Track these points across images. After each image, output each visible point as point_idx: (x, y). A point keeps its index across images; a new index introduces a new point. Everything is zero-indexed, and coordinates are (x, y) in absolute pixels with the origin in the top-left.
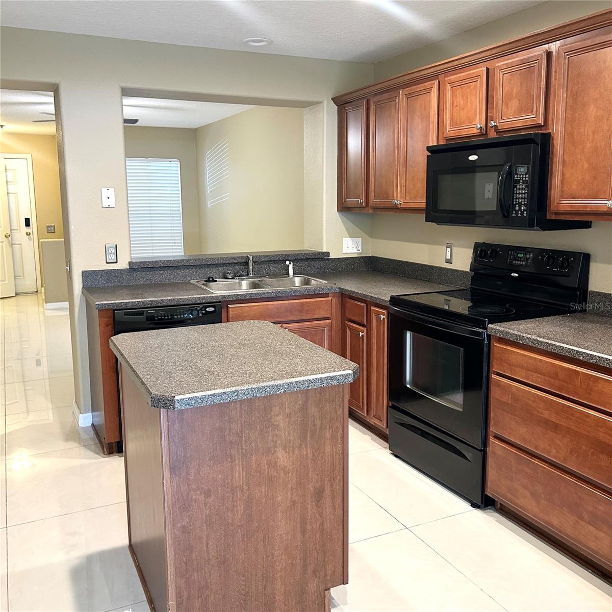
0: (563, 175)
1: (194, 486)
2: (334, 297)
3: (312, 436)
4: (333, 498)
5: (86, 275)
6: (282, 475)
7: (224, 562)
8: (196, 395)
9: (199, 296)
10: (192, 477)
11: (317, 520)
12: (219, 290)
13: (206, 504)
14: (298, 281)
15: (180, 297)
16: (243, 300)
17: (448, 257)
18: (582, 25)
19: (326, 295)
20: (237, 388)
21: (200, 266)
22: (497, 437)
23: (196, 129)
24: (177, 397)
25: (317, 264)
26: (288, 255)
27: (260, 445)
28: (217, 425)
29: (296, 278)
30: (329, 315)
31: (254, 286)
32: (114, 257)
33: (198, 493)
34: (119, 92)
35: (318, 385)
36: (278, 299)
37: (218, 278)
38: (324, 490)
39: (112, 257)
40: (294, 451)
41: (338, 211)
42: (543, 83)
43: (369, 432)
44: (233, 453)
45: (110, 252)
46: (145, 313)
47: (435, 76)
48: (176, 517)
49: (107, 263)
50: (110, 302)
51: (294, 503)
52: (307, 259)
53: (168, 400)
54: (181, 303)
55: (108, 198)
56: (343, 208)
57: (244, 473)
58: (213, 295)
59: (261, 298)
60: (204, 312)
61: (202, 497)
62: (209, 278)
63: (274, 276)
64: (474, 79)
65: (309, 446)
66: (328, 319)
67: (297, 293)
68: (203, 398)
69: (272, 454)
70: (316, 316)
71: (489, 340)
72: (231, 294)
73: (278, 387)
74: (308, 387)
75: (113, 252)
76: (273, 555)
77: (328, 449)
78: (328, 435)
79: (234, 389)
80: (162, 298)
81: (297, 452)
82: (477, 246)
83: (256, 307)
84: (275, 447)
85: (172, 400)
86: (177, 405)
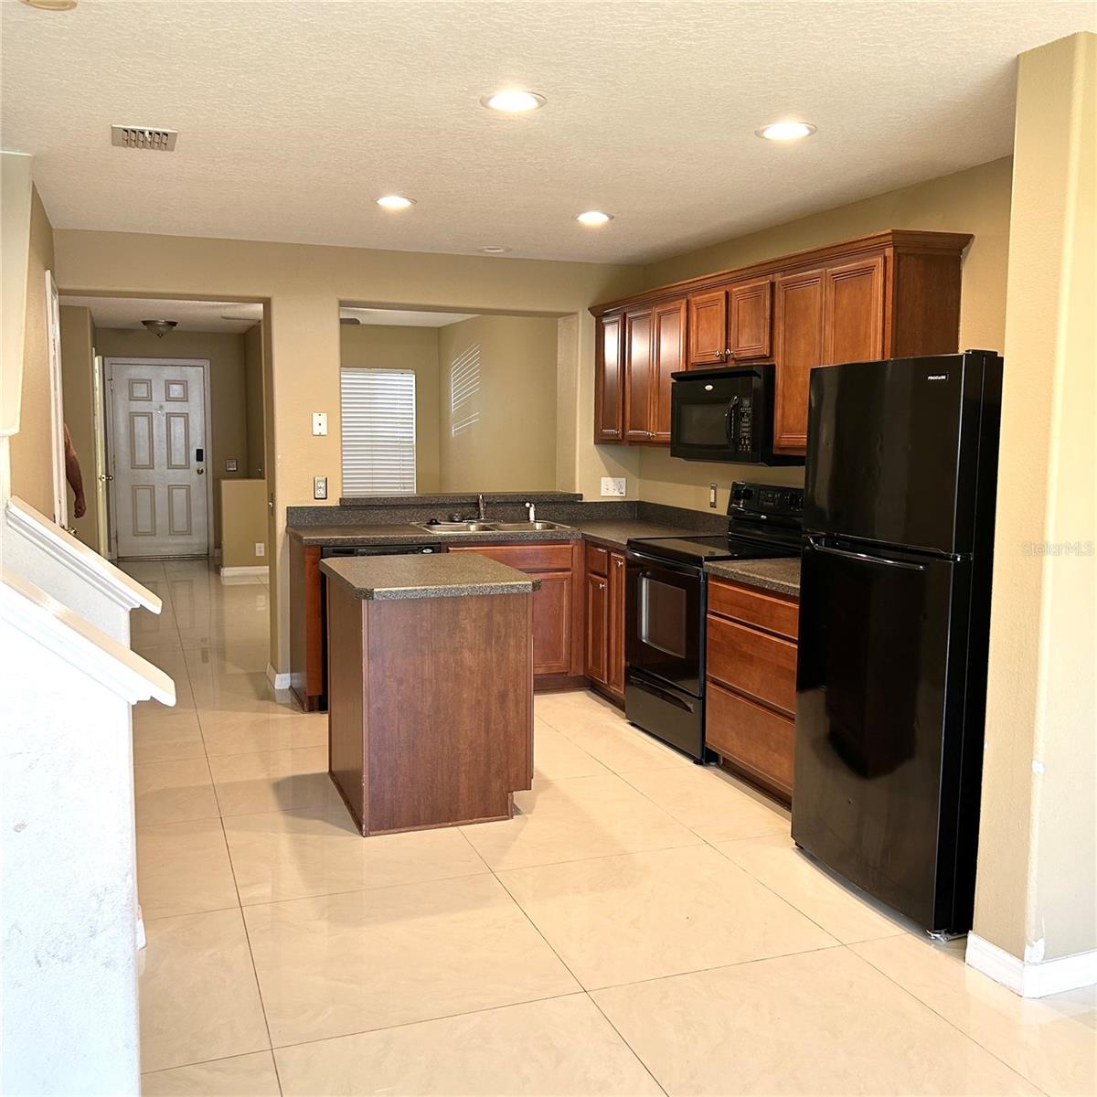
0: (783, 408)
1: (388, 673)
2: (577, 544)
3: (497, 642)
4: (517, 704)
5: (291, 511)
6: (468, 674)
7: (413, 747)
8: (391, 589)
9: (415, 536)
10: (386, 665)
11: (501, 721)
13: (398, 691)
14: (538, 526)
15: (394, 536)
16: (464, 542)
17: (713, 500)
19: (566, 542)
20: (427, 587)
21: (423, 506)
22: (716, 682)
23: (439, 329)
24: (375, 590)
25: (567, 509)
26: (530, 496)
27: (448, 644)
28: (410, 621)
29: (538, 524)
30: (570, 566)
31: (484, 528)
32: (323, 492)
33: (392, 680)
34: (337, 305)
35: (499, 591)
37: (443, 522)
38: (507, 694)
39: (321, 493)
40: (479, 653)
41: (595, 443)
42: (768, 313)
44: (423, 647)
45: (319, 486)
46: (355, 551)
47: (683, 295)
49: (315, 499)
50: (318, 537)
51: (479, 702)
52: (555, 503)
53: (368, 592)
55: (320, 424)
56: (601, 440)
57: (433, 667)
58: (433, 536)
59: (487, 542)
61: (395, 684)
62: (432, 520)
63: (511, 520)
64: (714, 301)
65: (493, 650)
66: (567, 570)
67: (531, 538)
68: (397, 594)
69: (459, 654)
70: (553, 567)
71: (706, 579)
72: (456, 535)
73: (463, 590)
74: (491, 593)
75: (322, 486)
76: (458, 748)
77: (512, 656)
78: (512, 642)
79: (423, 588)
80: (374, 536)
81: (482, 654)
82: (735, 485)
84: (461, 647)
85: (371, 592)
86: (375, 596)
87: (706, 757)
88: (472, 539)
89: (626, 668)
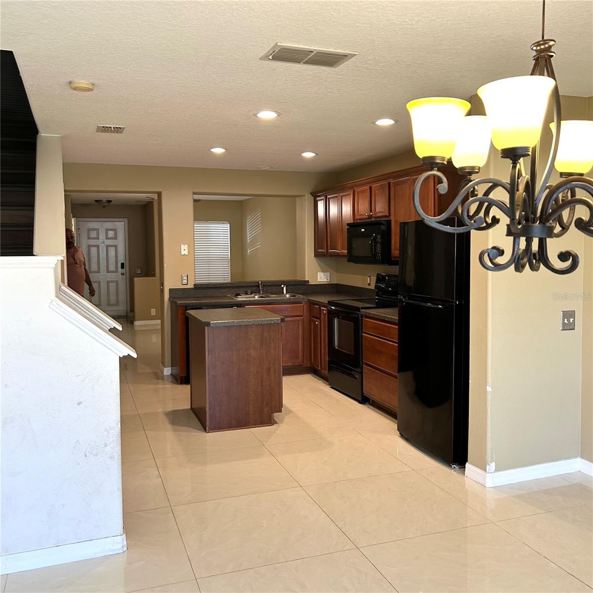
0: (395, 239)
1: (217, 359)
2: (305, 304)
3: (266, 345)
5: (171, 290)
6: (253, 360)
7: (229, 392)
10: (216, 356)
11: (268, 381)
12: (241, 299)
13: (222, 367)
14: (288, 296)
15: (220, 301)
17: (369, 282)
18: (397, 173)
19: (301, 303)
21: (233, 287)
22: (367, 365)
23: (242, 201)
24: (211, 322)
25: (301, 288)
26: (284, 282)
27: (244, 347)
28: (227, 336)
30: (302, 314)
32: (186, 281)
33: (219, 362)
35: (266, 322)
36: (273, 304)
37: (243, 294)
38: (271, 369)
40: (258, 350)
41: (315, 256)
42: (388, 197)
43: (321, 379)
44: (233, 348)
45: (184, 279)
49: (182, 284)
50: (184, 302)
52: (296, 285)
55: (184, 250)
56: (317, 255)
57: (237, 357)
58: (238, 300)
61: (220, 364)
62: (238, 294)
64: (365, 191)
65: (264, 349)
66: (302, 316)
68: (220, 323)
69: (249, 351)
70: (294, 315)
71: (362, 317)
72: (247, 300)
75: (186, 278)
76: (249, 393)
78: (272, 346)
79: (232, 321)
80: (211, 301)
82: (378, 274)
84: (250, 348)
85: (209, 323)
86: (211, 325)
87: (364, 400)
88: (256, 302)
89: (329, 361)
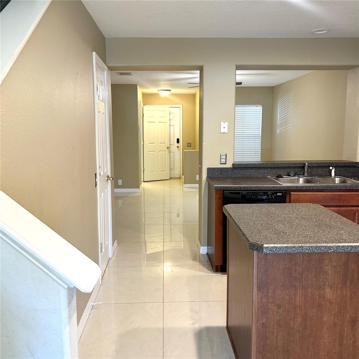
1: (271, 300)
3: (351, 283)
5: (209, 170)
6: (328, 304)
7: (287, 351)
8: (276, 245)
9: (273, 186)
10: (270, 295)
11: (351, 338)
12: (285, 183)
13: (277, 313)
14: (337, 180)
15: (261, 186)
16: (300, 190)
20: (303, 245)
21: (274, 168)
23: (273, 87)
25: (351, 170)
26: (332, 163)
27: (314, 283)
28: (287, 266)
29: (337, 178)
31: (308, 181)
33: (273, 305)
34: (234, 67)
36: (324, 191)
37: (284, 176)
38: (357, 320)
39: (224, 161)
40: (337, 290)
44: (296, 284)
45: (223, 158)
46: (241, 193)
48: (259, 316)
49: (221, 164)
50: (222, 186)
51: (335, 324)
52: (345, 166)
53: (259, 246)
54: (262, 189)
55: (224, 128)
57: (303, 298)
58: (282, 186)
59: (312, 190)
60: (275, 195)
61: (275, 308)
62: (279, 175)
63: (321, 176)
65: (348, 289)
66: (358, 206)
67: (338, 188)
68: (281, 248)
69: (322, 290)
70: (350, 204)
72: (293, 186)
73: (330, 248)
74: (351, 250)
75: (224, 158)
76: (319, 354)
80: (251, 186)
81: (339, 291)
83: (309, 195)
84: (324, 285)
86: (264, 250)
88: (304, 188)
